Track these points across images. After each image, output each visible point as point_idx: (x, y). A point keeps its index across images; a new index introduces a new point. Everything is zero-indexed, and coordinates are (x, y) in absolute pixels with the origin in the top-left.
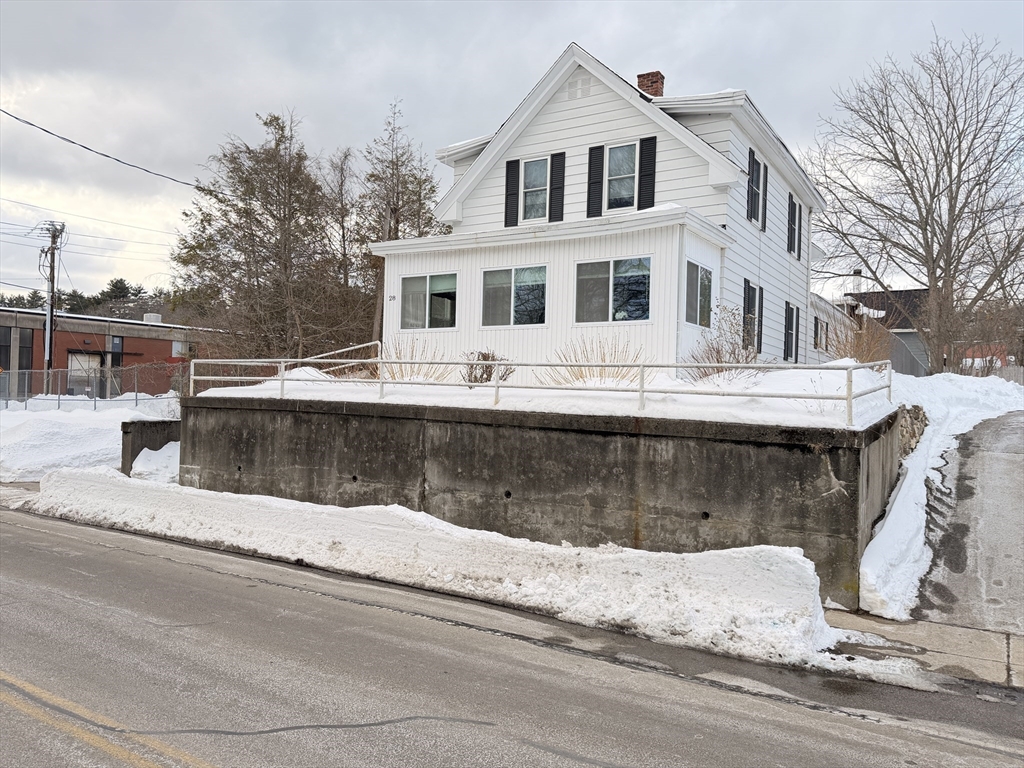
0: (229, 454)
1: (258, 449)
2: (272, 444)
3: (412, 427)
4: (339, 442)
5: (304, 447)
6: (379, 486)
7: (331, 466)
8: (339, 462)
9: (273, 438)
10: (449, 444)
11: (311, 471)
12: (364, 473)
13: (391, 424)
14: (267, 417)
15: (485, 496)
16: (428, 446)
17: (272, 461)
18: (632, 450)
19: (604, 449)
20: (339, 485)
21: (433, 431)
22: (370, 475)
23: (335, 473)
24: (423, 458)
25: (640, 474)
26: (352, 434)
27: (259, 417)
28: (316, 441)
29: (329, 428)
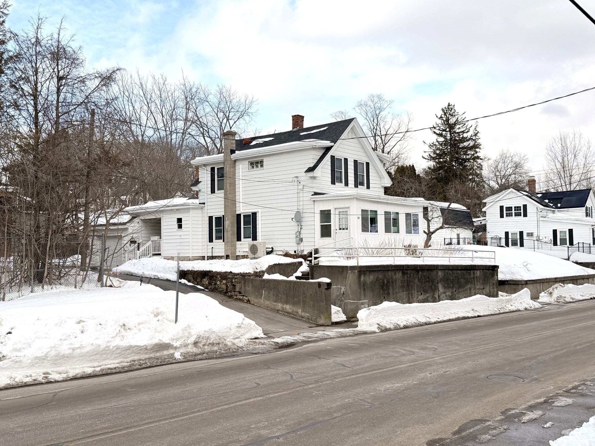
0: (380, 292)
1: (391, 287)
2: (396, 284)
3: (435, 272)
4: (416, 281)
5: (406, 284)
6: (428, 295)
7: (415, 290)
8: (417, 288)
9: (396, 282)
10: (443, 277)
11: (409, 294)
12: (424, 291)
13: (430, 272)
14: (393, 273)
15: (452, 293)
16: (439, 278)
17: (396, 292)
18: (474, 273)
19: (470, 274)
20: (418, 297)
21: (440, 273)
22: (425, 291)
23: (416, 293)
24: (438, 283)
25: (475, 280)
26: (420, 277)
27: (390, 273)
28: (410, 281)
29: (413, 275)
